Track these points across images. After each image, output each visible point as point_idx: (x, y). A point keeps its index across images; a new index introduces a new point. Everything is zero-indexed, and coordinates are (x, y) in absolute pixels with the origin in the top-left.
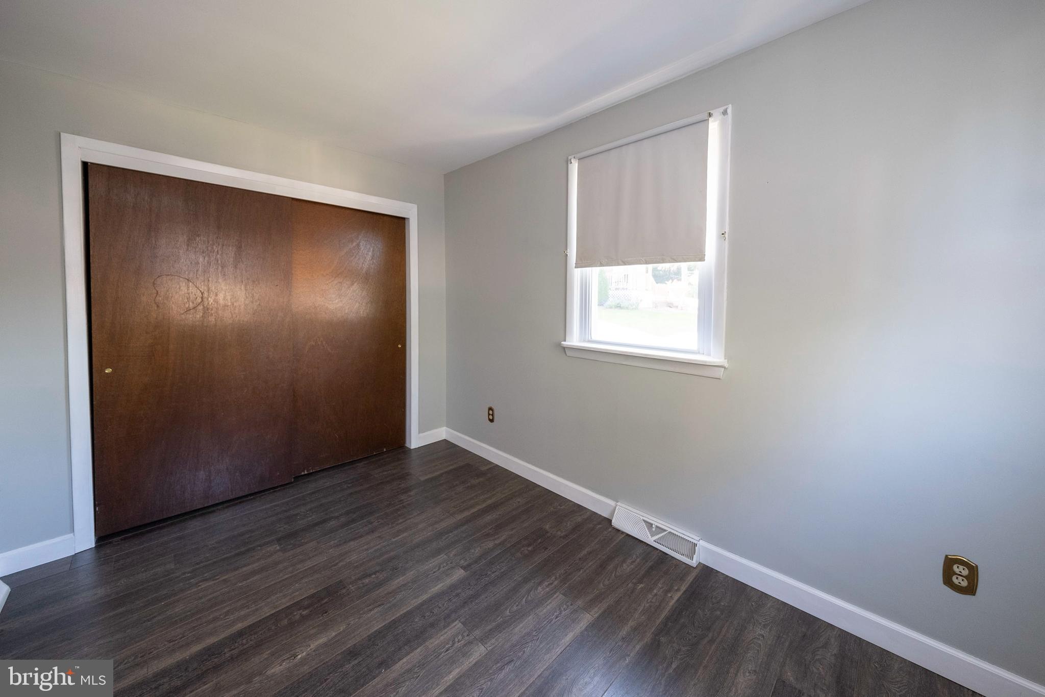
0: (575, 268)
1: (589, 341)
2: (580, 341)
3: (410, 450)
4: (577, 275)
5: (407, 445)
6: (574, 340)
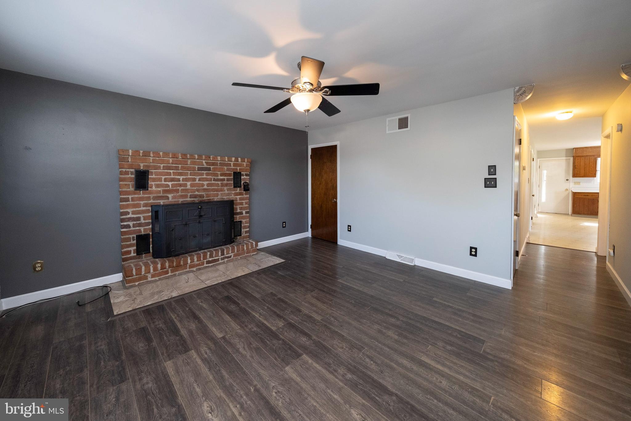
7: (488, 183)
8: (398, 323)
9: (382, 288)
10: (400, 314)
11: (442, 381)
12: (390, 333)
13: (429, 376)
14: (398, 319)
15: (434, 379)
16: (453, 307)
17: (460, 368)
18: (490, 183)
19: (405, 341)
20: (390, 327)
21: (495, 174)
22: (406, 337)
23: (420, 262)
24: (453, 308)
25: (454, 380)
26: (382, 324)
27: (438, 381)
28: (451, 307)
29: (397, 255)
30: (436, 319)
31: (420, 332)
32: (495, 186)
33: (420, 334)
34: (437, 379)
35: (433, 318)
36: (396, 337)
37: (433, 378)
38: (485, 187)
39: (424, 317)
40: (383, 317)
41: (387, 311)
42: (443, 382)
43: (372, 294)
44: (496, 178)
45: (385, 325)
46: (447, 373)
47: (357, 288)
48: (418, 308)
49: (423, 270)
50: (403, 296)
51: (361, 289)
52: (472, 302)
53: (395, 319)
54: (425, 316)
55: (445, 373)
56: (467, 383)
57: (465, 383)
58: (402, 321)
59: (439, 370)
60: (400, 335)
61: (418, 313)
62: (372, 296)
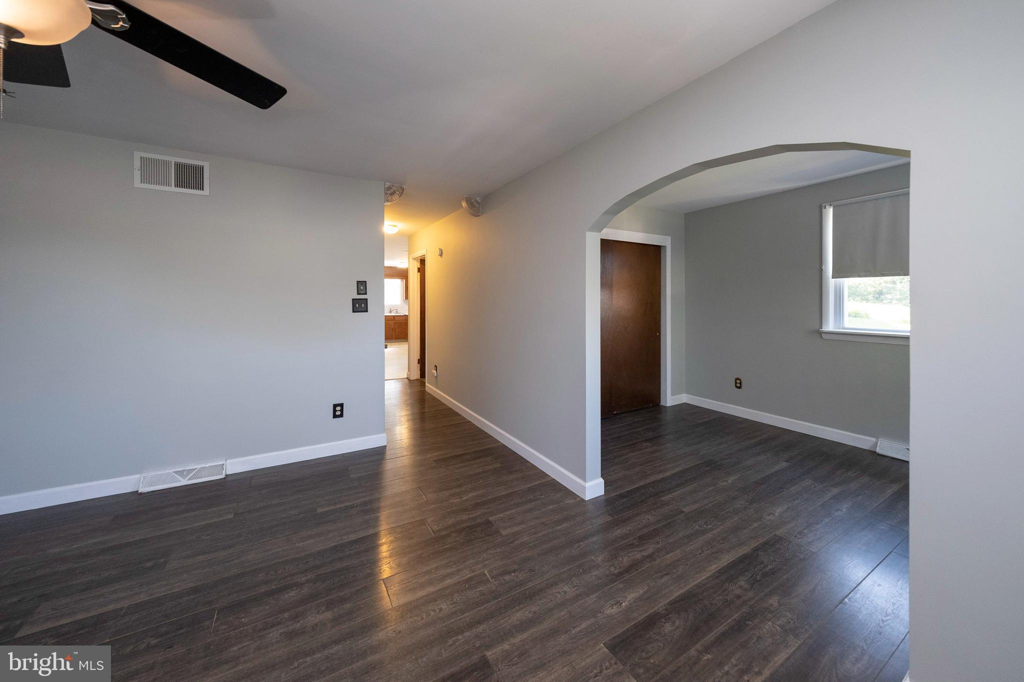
0: (832, 278)
1: (843, 328)
2: (834, 329)
3: (665, 407)
4: (831, 283)
5: (662, 403)
6: (830, 326)
7: (357, 305)
8: (306, 590)
9: (201, 558)
10: (293, 575)
11: (440, 607)
12: (312, 619)
13: (424, 617)
14: (299, 585)
15: (432, 613)
16: (353, 504)
17: (438, 572)
18: (360, 306)
19: (348, 606)
20: (300, 609)
21: (366, 294)
22: (343, 600)
23: (236, 466)
24: (355, 505)
25: (447, 592)
26: (278, 620)
27: (438, 611)
28: (352, 507)
29: (174, 472)
30: (353, 537)
31: (352, 574)
32: (365, 310)
33: (355, 576)
34: (434, 611)
35: (346, 539)
36: (329, 615)
37: (430, 615)
38: (353, 312)
39: (335, 547)
40: (267, 608)
41: (263, 589)
42: (443, 607)
43: (192, 585)
44: (367, 299)
45: (286, 615)
46: (434, 592)
47: (125, 604)
48: (312, 541)
49: (252, 477)
50: (266, 541)
51: (143, 598)
52: (368, 484)
53: (294, 588)
54: (333, 544)
55: (432, 593)
56: (458, 581)
57: (458, 583)
58: (308, 581)
59: (424, 598)
60: (330, 605)
61: (319, 549)
62: (196, 590)
